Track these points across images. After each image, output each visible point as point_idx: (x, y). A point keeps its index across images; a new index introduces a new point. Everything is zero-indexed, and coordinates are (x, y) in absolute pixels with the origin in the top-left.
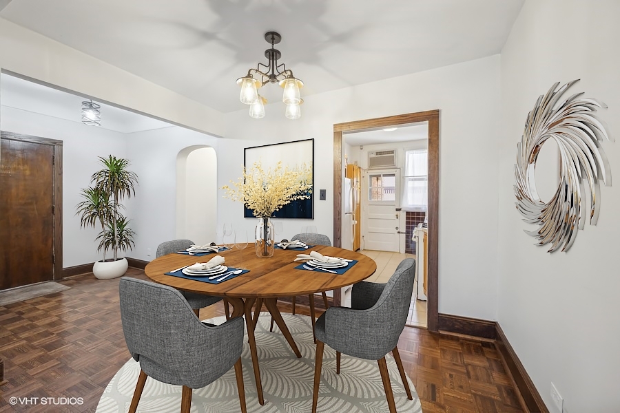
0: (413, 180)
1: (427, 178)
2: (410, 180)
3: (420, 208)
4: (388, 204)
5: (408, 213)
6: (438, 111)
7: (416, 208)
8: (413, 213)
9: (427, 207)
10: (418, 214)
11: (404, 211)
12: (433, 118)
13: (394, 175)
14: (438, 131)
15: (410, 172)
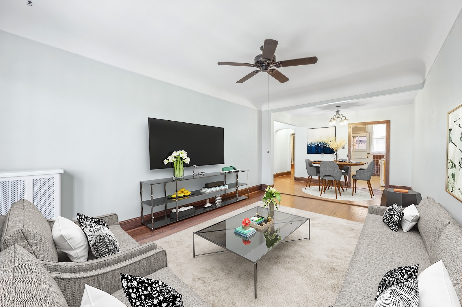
0: (377, 139)
1: (385, 138)
2: (375, 139)
3: (381, 153)
4: (362, 151)
5: (374, 156)
6: (390, 121)
7: (379, 153)
8: (377, 156)
9: (385, 152)
10: (380, 156)
11: (372, 154)
12: (388, 123)
13: (366, 136)
14: (390, 127)
15: (375, 135)
